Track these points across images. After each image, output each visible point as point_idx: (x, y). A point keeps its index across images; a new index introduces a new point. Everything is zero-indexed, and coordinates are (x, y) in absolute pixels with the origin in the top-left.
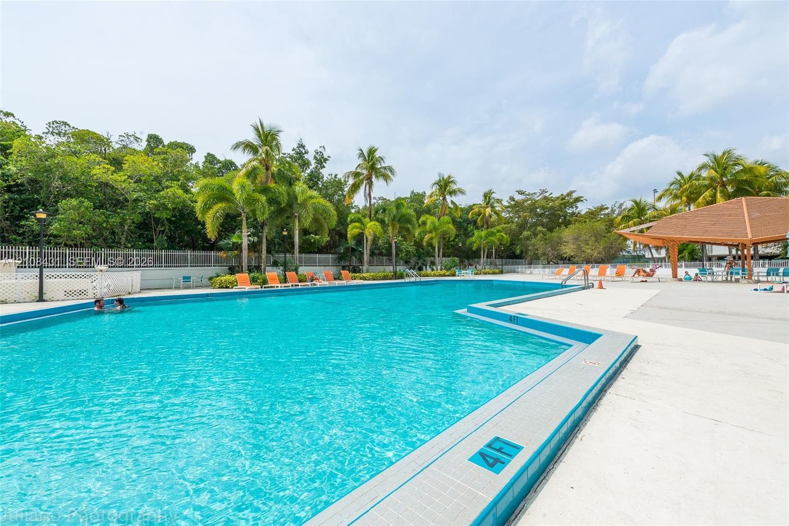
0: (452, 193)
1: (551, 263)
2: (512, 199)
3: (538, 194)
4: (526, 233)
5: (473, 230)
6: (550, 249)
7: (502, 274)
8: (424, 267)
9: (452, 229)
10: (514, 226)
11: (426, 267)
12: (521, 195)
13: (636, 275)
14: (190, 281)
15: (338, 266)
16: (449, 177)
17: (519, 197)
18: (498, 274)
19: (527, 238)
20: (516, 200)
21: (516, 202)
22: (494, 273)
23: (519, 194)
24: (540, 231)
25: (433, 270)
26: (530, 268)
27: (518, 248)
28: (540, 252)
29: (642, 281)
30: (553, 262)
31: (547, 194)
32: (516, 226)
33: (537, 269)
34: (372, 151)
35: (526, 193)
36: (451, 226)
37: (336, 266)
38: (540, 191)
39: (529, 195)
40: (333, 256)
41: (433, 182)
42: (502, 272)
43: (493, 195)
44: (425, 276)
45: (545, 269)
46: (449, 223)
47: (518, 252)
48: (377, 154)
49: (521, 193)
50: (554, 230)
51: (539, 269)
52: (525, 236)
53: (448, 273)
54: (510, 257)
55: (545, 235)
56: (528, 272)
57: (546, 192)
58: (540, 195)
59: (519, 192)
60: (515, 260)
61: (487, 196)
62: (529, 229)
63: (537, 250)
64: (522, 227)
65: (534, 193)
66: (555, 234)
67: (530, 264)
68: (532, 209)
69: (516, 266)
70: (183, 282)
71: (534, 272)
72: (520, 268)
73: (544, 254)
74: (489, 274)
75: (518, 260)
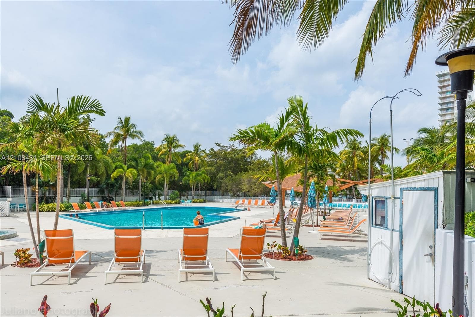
0: (175, 147)
1: (235, 195)
2: (212, 150)
3: (229, 147)
4: (221, 175)
5: (186, 171)
6: (234, 186)
7: (205, 202)
8: (154, 197)
9: (175, 171)
10: (213, 169)
11: (155, 198)
12: (218, 146)
13: (269, 205)
14: (23, 207)
15: (99, 196)
16: (174, 136)
17: (216, 148)
18: (202, 202)
19: (221, 178)
20: (215, 151)
21: (215, 152)
22: (200, 202)
23: (217, 145)
24: (230, 174)
25: (160, 199)
26: (222, 198)
27: (215, 184)
28: (229, 188)
29: (271, 208)
30: (237, 195)
31: (234, 148)
32: (214, 170)
33: (227, 199)
34: (127, 120)
35: (221, 145)
36: (175, 170)
37: (97, 196)
38: (230, 146)
39: (223, 147)
40: (96, 189)
41: (163, 139)
42: (205, 201)
43: (200, 147)
44: (157, 204)
45: (232, 200)
46: (174, 168)
47: (215, 187)
48: (131, 122)
49: (218, 145)
50: (237, 174)
51: (228, 200)
52: (220, 176)
53: (173, 202)
54: (209, 190)
55: (232, 177)
56: (221, 201)
57: (234, 146)
58: (230, 148)
59: (216, 144)
60: (212, 192)
61: (197, 147)
62: (223, 172)
63: (227, 186)
64: (218, 169)
65: (226, 146)
66: (238, 176)
67: (223, 195)
68: (225, 158)
69: (213, 197)
70: (19, 207)
71: (225, 202)
72: (216, 198)
73: (231, 190)
74: (197, 202)
75: (214, 192)
